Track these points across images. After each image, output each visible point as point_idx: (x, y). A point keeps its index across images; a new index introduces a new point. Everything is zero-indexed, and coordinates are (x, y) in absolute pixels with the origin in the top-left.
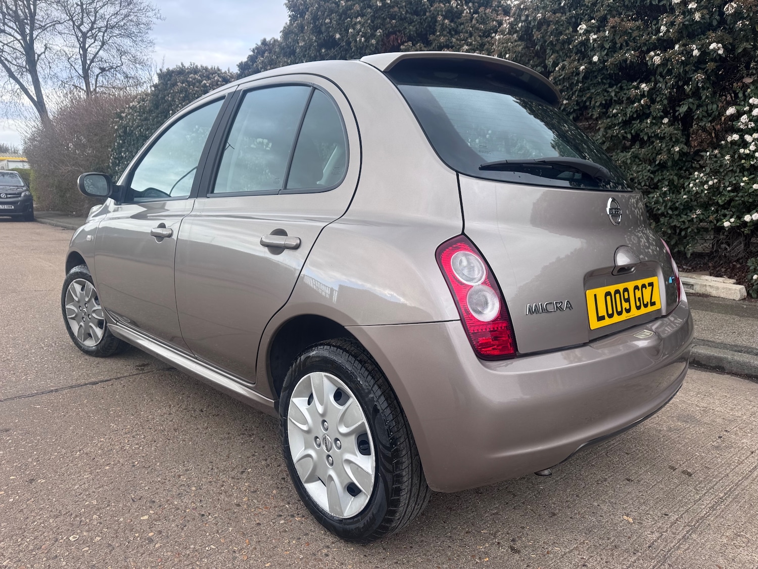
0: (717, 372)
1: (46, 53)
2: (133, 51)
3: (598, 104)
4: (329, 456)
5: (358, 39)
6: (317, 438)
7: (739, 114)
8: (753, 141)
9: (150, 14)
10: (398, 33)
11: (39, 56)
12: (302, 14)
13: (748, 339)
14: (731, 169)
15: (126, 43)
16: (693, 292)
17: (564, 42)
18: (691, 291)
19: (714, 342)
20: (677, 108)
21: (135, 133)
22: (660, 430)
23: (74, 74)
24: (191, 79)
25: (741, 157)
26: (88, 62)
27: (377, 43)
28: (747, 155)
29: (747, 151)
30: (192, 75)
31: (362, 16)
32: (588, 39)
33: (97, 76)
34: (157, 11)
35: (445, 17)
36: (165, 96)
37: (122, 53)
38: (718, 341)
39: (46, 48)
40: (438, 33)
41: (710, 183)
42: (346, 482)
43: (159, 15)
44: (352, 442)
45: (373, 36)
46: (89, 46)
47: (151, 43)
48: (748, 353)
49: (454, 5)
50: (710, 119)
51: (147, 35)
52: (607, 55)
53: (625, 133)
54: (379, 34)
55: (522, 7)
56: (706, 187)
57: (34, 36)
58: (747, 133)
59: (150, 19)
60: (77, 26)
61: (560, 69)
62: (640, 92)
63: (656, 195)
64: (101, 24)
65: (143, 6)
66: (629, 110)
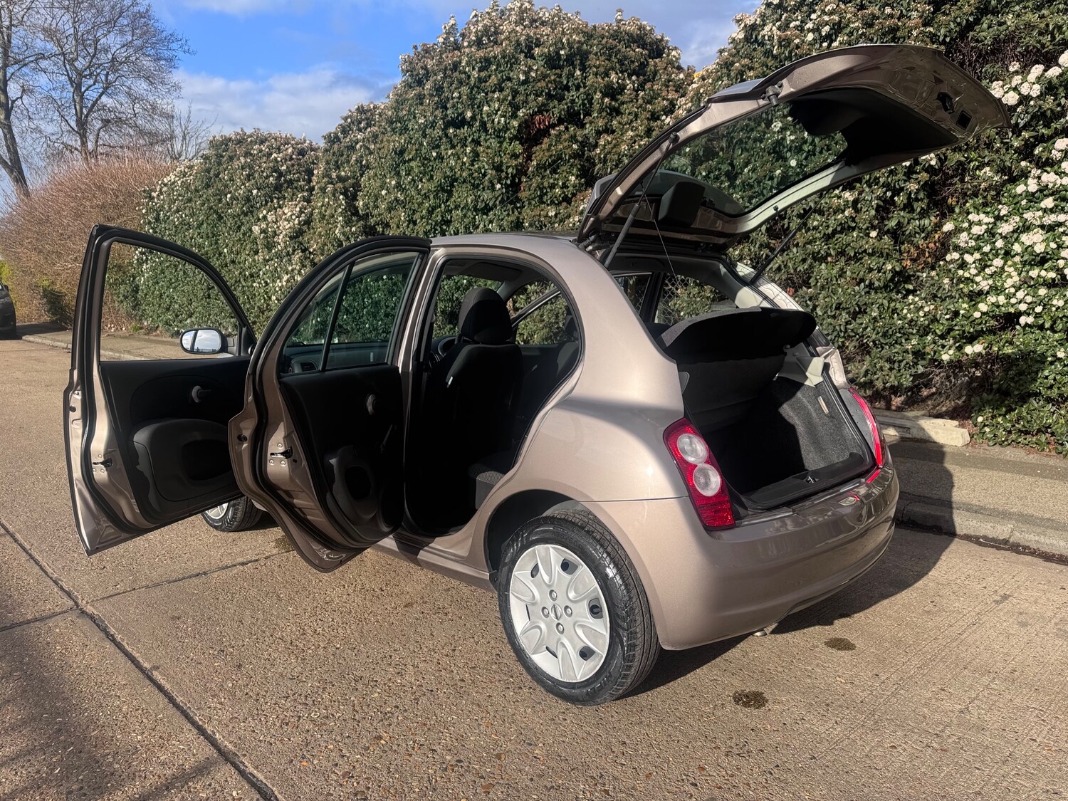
0: (934, 533)
1: (25, 97)
2: (151, 98)
3: (794, 213)
4: (558, 624)
5: (496, 120)
6: (544, 608)
7: (958, 230)
8: (974, 263)
9: (175, 46)
10: (545, 113)
11: (13, 102)
12: (420, 83)
13: (967, 494)
14: (949, 294)
15: (141, 87)
16: (910, 436)
17: (755, 140)
18: (908, 436)
19: (930, 498)
20: (886, 222)
21: (173, 221)
22: (872, 597)
23: (65, 128)
24: (255, 152)
25: (960, 280)
26: (85, 111)
27: (520, 126)
28: (967, 279)
29: (967, 275)
30: (257, 146)
31: (501, 90)
32: (784, 139)
33: (99, 130)
34: (184, 41)
35: (604, 95)
36: (219, 174)
37: (135, 99)
38: (936, 497)
39: (24, 91)
40: (596, 115)
41: (926, 309)
42: (580, 646)
43: (187, 48)
44: (584, 608)
45: (514, 116)
46: (87, 89)
47: (177, 87)
48: (968, 510)
49: (615, 80)
50: (923, 235)
51: (170, 75)
52: (806, 158)
53: (829, 248)
54: (521, 115)
55: (701, 91)
56: (921, 313)
57: (8, 75)
58: (967, 252)
59: (174, 53)
60: (69, 61)
61: (749, 171)
62: (844, 201)
63: (865, 320)
64: (104, 58)
65: (164, 35)
66: (832, 222)
